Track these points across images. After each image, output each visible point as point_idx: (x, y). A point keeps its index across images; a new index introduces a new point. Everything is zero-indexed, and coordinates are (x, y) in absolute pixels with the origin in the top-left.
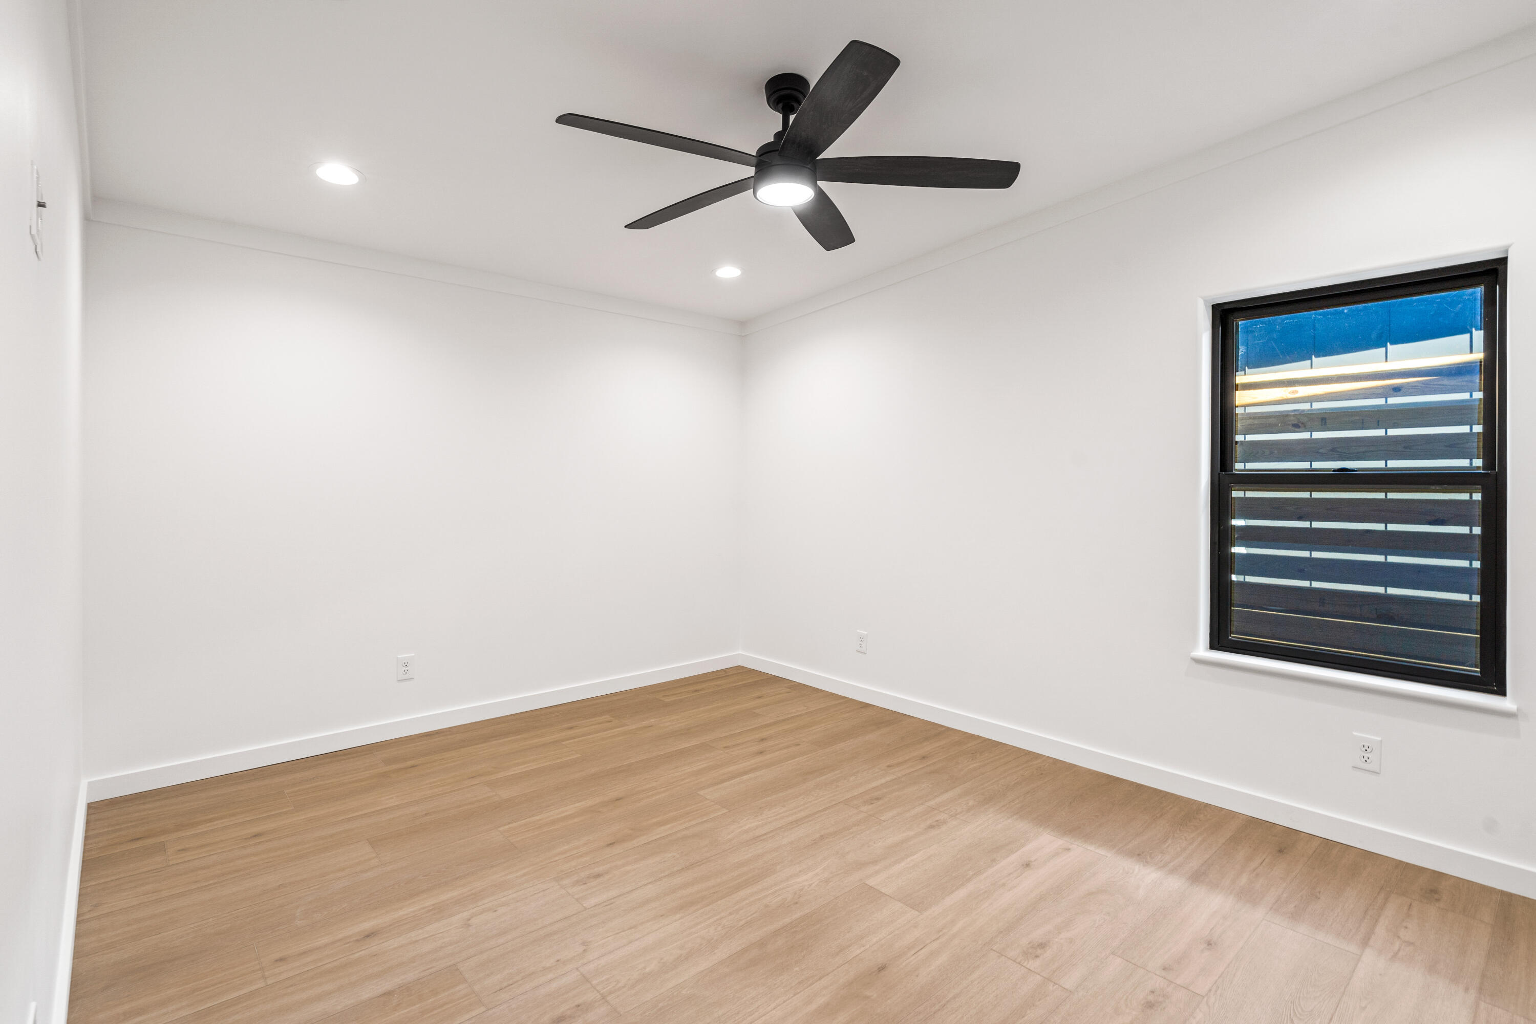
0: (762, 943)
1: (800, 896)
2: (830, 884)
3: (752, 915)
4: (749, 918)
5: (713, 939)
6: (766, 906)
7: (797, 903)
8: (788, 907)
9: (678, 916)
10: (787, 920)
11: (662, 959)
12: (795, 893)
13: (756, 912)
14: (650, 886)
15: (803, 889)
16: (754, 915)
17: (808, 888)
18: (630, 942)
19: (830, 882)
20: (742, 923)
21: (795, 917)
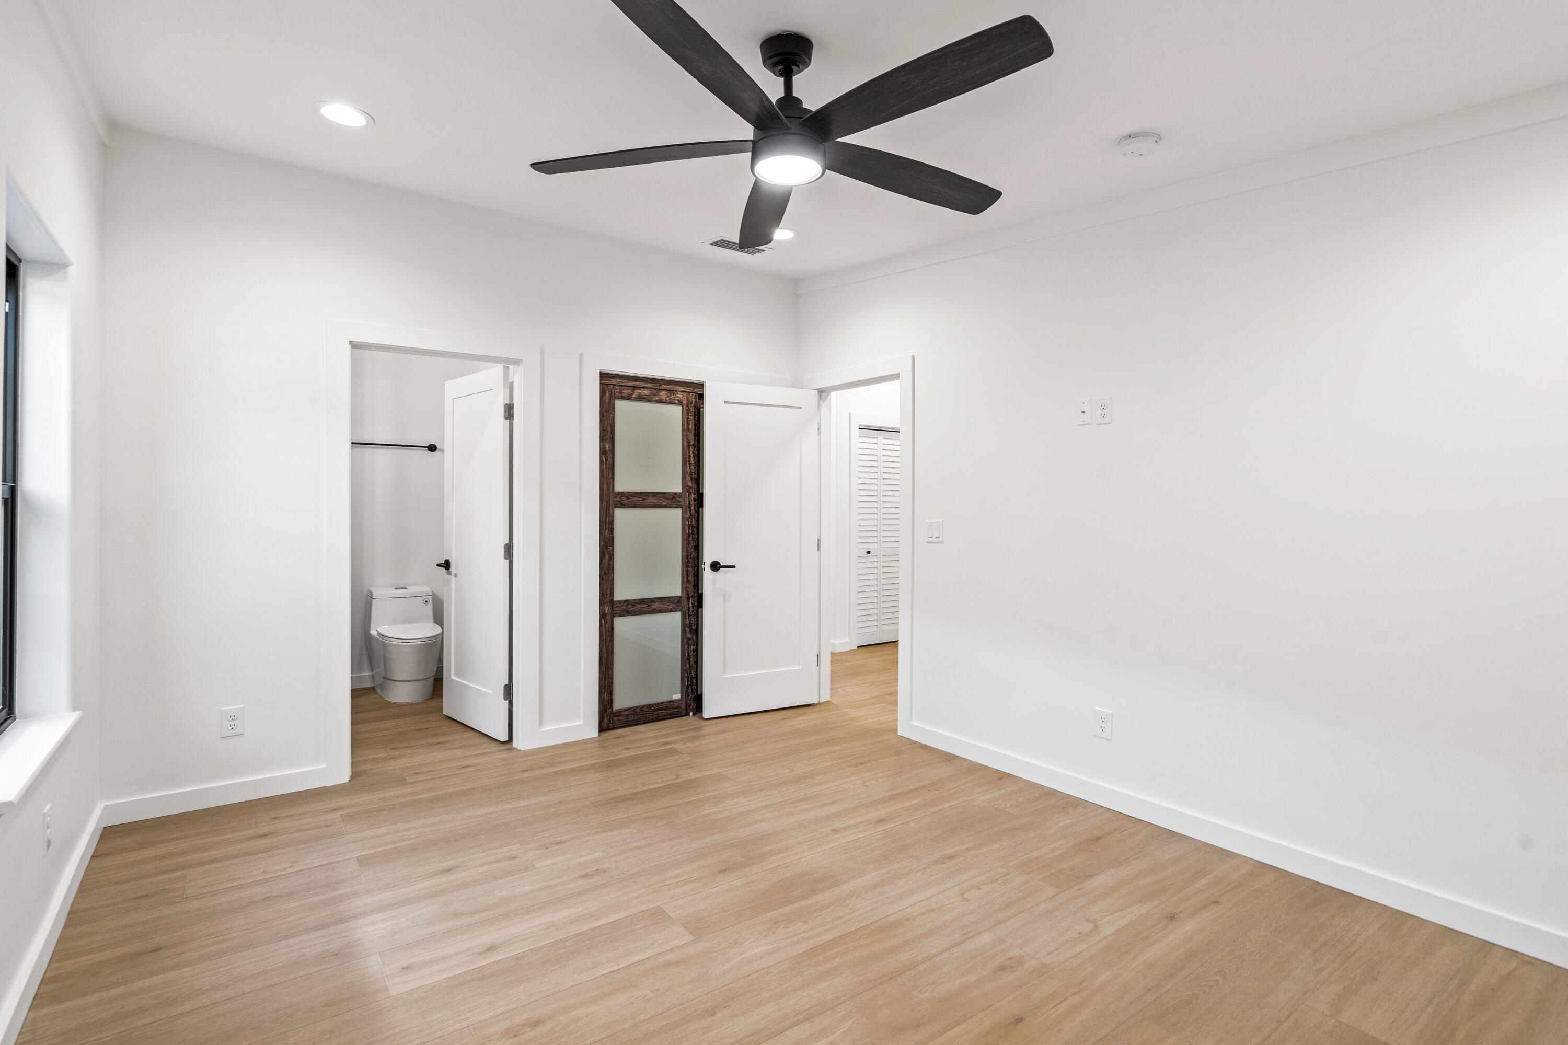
0: (813, 892)
1: (770, 929)
2: (732, 941)
3: (820, 915)
4: (823, 912)
5: (856, 898)
6: (806, 922)
7: (775, 923)
8: (784, 920)
9: (892, 918)
10: (788, 908)
11: (895, 886)
12: (774, 933)
13: (817, 917)
14: (934, 952)
15: (765, 937)
16: (818, 914)
17: (758, 938)
18: (927, 899)
19: (731, 943)
20: (831, 909)
21: (780, 911)
